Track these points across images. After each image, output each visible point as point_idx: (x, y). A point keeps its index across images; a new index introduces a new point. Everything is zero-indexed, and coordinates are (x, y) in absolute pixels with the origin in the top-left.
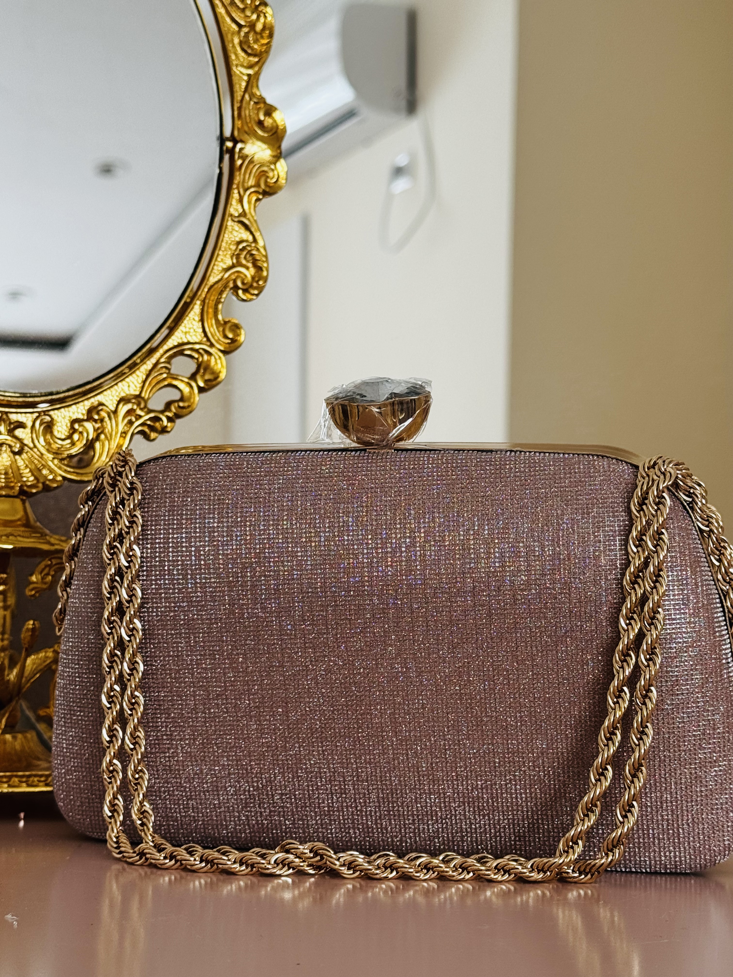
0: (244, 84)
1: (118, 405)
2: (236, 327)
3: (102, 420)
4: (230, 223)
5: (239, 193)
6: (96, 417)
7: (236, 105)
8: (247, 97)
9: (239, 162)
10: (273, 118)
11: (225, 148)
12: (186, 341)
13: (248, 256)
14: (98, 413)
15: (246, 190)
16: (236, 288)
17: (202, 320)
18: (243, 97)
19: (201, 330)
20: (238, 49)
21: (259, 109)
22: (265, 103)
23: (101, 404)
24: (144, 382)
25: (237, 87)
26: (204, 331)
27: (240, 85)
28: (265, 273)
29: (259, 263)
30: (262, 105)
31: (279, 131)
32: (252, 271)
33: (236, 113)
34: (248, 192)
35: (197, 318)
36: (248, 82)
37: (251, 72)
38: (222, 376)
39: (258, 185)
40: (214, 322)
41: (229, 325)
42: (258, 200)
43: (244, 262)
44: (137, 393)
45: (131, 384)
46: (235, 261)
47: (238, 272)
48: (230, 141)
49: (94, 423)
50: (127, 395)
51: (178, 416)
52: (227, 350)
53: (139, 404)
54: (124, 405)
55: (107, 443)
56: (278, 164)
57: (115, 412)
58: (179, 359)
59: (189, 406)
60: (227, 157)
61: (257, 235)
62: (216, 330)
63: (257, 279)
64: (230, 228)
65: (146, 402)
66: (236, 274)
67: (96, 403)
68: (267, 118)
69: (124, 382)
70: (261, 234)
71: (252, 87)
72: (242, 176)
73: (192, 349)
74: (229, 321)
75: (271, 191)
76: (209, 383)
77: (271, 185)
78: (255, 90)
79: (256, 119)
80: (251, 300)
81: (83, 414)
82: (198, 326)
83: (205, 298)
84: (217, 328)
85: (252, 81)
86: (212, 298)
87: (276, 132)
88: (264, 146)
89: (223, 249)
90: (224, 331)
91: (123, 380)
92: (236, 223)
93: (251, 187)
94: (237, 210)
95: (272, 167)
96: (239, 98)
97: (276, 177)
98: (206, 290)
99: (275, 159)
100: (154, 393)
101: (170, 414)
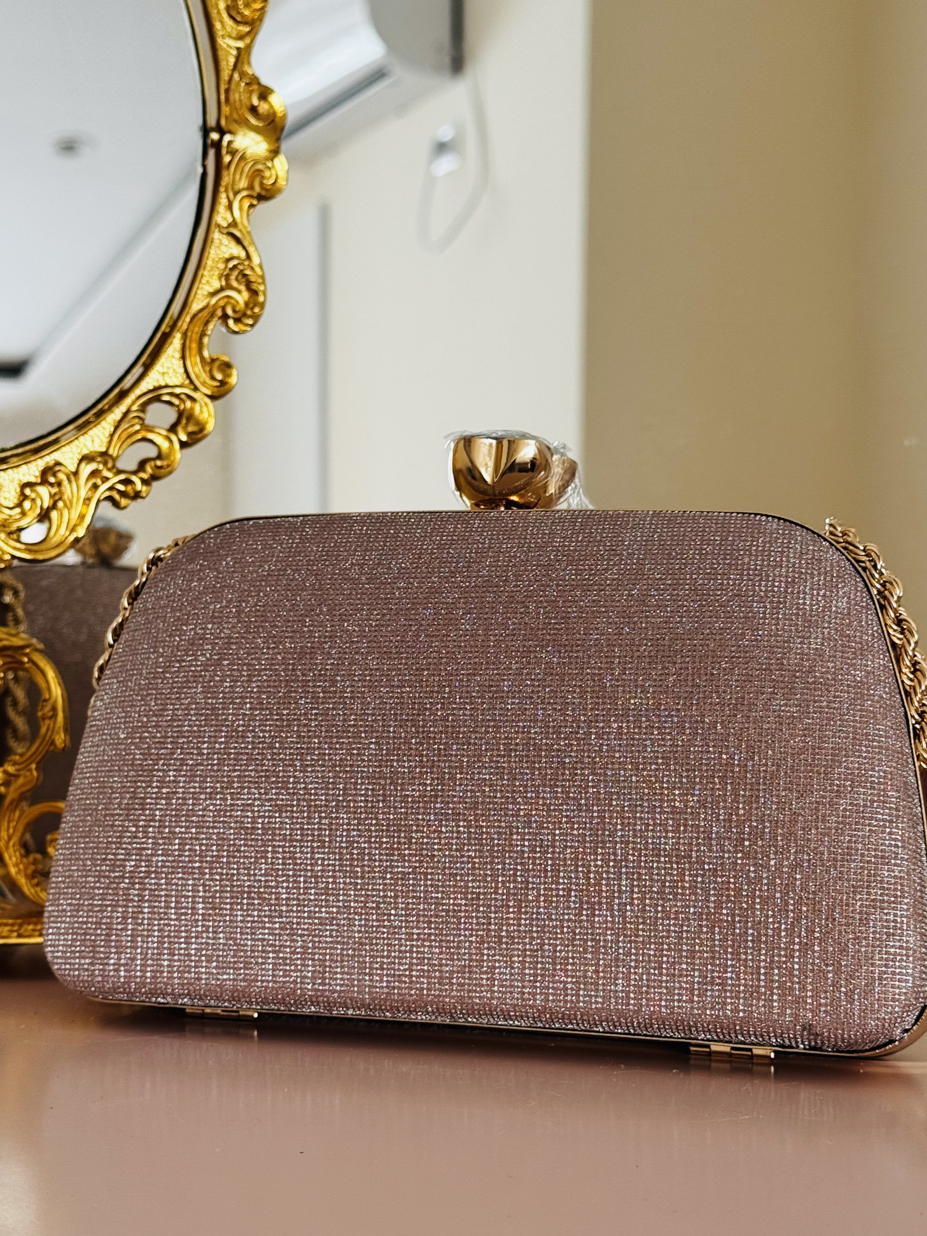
0: (232, 60)
1: (79, 465)
2: (227, 366)
3: (59, 484)
4: (216, 235)
5: (228, 197)
6: (52, 480)
7: (223, 87)
8: (236, 76)
9: (227, 159)
10: (270, 103)
11: (209, 142)
12: (163, 384)
13: (240, 277)
14: (54, 475)
15: (236, 193)
16: (225, 317)
17: (183, 358)
18: (231, 77)
19: (182, 370)
20: (225, 15)
21: (251, 92)
22: (259, 84)
23: (58, 464)
24: (112, 436)
25: (223, 64)
26: (186, 371)
27: (228, 61)
28: (261, 299)
29: (254, 286)
30: (255, 87)
31: (277, 119)
32: (246, 295)
33: (223, 97)
34: (239, 197)
35: (178, 355)
36: (238, 58)
37: (241, 44)
38: (210, 426)
39: (251, 187)
40: (198, 359)
41: (217, 364)
42: (252, 206)
43: (235, 284)
44: (103, 449)
45: (96, 439)
46: (224, 283)
47: (228, 297)
48: (216, 131)
49: (50, 488)
50: (91, 452)
51: (154, 478)
52: (216, 394)
53: (105, 463)
54: (87, 464)
55: (66, 512)
56: (277, 161)
57: (76, 473)
58: (155, 407)
59: (168, 466)
60: (212, 153)
61: (251, 250)
62: (202, 370)
63: (251, 306)
64: (216, 242)
65: (114, 460)
66: (226, 300)
67: (52, 463)
68: (262, 103)
69: (86, 436)
70: (256, 248)
71: (243, 63)
72: (231, 177)
73: (171, 394)
74: (217, 359)
75: (269, 195)
76: (194, 437)
77: (269, 187)
78: (246, 68)
79: (248, 104)
80: (244, 332)
81: (36, 477)
82: (178, 365)
83: (187, 330)
84: (203, 367)
85: (242, 56)
86: (196, 330)
87: (273, 121)
88: (258, 138)
89: (208, 268)
90: (211, 371)
91: (86, 433)
92: (225, 236)
93: (243, 189)
94: (225, 219)
95: (269, 164)
96: (227, 78)
97: (274, 178)
98: (188, 319)
99: (272, 155)
100: (124, 451)
101: (145, 476)
